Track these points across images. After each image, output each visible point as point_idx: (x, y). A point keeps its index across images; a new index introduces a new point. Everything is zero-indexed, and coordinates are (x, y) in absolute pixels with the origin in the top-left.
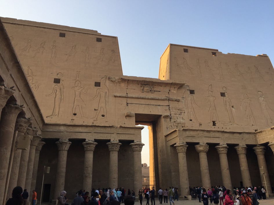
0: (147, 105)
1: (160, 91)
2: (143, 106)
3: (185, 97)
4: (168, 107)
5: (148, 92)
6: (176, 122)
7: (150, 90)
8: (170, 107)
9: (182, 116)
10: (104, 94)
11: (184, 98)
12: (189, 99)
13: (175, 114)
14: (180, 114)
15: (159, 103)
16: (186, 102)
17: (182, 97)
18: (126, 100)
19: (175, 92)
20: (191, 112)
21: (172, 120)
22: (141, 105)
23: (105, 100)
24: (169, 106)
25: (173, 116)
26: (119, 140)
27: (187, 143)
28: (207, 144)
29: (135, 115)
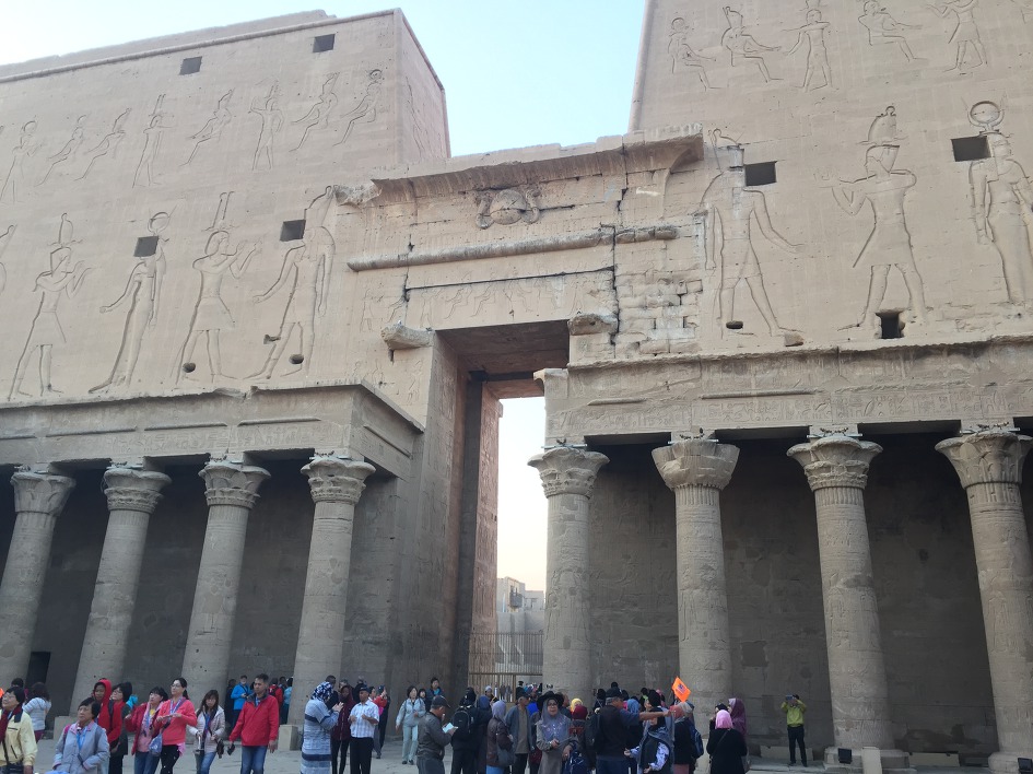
0: (500, 285)
1: (572, 207)
2: (480, 289)
3: (713, 207)
4: (608, 276)
5: (511, 221)
6: (642, 346)
7: (523, 211)
8: (618, 273)
9: (682, 311)
10: (313, 266)
11: (706, 213)
12: (737, 213)
13: (644, 307)
14: (671, 305)
15: (561, 262)
16: (718, 231)
17: (692, 210)
18: (403, 278)
19: (655, 194)
20: (742, 283)
21: (623, 340)
22: (467, 288)
23: (312, 293)
24: (612, 269)
25: (631, 318)
26: (253, 457)
27: (594, 443)
28: (723, 437)
29: (431, 339)
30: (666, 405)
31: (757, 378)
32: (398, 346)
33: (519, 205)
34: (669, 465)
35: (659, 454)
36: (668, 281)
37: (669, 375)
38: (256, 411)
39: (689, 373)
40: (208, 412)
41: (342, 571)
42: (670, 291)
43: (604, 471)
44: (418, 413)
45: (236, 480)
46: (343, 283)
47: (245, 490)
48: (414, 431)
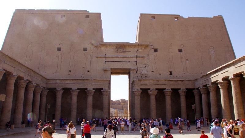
0: (120, 62)
1: (130, 51)
5: (121, 52)
6: (141, 73)
8: (137, 62)
9: (146, 69)
10: (89, 56)
11: (149, 55)
12: (153, 56)
15: (129, 60)
16: (150, 58)
17: (147, 54)
18: (105, 60)
19: (142, 51)
20: (154, 66)
21: (138, 72)
22: (115, 62)
23: (90, 60)
25: (139, 69)
26: (94, 89)
27: (141, 89)
28: (156, 89)
29: (110, 70)
30: (150, 85)
31: (161, 82)
32: (105, 71)
33: (123, 50)
35: (149, 91)
36: (144, 64)
37: (150, 81)
38: (94, 82)
39: (153, 81)
42: (144, 66)
46: (95, 59)
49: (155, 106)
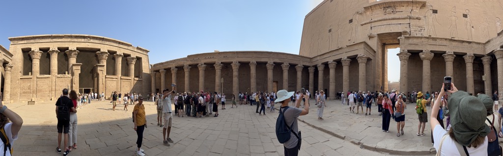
0: (389, 25)
1: (402, 12)
2: (385, 26)
5: (390, 13)
7: (393, 12)
9: (421, 33)
12: (431, 17)
15: (400, 21)
17: (423, 15)
18: (371, 25)
19: (417, 11)
22: (383, 26)
24: (409, 24)
26: (348, 57)
27: (409, 51)
28: (432, 51)
29: (376, 36)
30: (422, 45)
31: (438, 42)
32: (370, 37)
33: (392, 10)
34: (422, 56)
35: (420, 54)
36: (419, 27)
37: (423, 39)
38: (348, 50)
39: (427, 40)
40: (340, 51)
41: (365, 74)
42: (419, 29)
43: (410, 57)
44: (375, 49)
45: (346, 61)
46: (360, 28)
47: (348, 63)
48: (375, 52)
49: (429, 74)
